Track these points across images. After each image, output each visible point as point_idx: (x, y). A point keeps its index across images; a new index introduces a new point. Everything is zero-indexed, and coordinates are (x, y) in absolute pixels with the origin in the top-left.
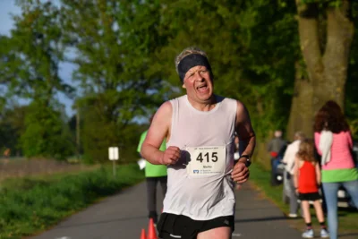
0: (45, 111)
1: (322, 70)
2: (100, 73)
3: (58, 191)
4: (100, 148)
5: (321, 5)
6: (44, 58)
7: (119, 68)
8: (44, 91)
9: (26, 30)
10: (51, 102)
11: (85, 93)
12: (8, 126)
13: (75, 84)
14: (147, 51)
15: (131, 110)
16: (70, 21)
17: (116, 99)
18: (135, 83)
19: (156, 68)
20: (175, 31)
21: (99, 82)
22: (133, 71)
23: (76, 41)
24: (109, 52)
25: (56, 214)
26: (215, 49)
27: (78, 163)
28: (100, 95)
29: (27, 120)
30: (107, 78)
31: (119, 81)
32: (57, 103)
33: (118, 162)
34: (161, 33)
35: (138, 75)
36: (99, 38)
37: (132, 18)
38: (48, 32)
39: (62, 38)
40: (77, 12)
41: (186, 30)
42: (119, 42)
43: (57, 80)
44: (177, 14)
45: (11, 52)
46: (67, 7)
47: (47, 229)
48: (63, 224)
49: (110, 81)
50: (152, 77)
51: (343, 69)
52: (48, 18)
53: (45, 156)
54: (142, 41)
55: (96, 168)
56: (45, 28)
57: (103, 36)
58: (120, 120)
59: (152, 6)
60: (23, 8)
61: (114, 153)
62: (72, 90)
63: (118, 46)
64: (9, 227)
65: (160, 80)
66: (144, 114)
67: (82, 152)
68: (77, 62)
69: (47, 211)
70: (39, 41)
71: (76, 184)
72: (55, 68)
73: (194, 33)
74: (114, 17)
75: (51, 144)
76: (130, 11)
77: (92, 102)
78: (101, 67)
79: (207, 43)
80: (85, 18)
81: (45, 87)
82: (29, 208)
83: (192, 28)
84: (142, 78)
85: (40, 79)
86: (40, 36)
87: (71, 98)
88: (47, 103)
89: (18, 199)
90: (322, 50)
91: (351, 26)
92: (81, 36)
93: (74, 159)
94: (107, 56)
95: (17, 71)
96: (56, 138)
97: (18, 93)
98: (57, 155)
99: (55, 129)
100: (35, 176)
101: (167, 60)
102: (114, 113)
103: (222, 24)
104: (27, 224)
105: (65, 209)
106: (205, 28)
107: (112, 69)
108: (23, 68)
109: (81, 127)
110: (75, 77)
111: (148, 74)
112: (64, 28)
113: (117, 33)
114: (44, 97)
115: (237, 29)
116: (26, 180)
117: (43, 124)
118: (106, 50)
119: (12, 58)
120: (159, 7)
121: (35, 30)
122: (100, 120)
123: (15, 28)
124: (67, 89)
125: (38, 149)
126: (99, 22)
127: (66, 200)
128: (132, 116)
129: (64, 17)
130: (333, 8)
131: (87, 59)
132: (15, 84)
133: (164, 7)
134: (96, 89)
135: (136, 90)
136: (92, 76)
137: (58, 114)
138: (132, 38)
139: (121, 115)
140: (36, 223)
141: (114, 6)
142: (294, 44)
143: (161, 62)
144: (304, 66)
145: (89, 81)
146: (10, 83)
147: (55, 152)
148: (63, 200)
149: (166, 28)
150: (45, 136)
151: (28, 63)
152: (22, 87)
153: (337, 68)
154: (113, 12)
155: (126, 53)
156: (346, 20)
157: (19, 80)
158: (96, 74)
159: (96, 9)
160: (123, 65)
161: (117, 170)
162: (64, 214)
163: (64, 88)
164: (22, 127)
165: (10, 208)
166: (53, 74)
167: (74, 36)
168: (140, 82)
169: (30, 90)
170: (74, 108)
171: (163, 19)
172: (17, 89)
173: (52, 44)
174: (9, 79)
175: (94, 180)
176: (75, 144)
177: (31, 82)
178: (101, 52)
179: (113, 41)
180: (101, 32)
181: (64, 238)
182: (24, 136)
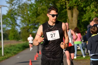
0: (14, 30)
1: (72, 21)
2: (26, 22)
3: (17, 47)
4: (26, 38)
5: (71, 7)
6: (14, 19)
7: (30, 21)
8: (14, 26)
10: (15, 28)
11: (22, 26)
12: (6, 34)
13: (20, 25)
14: (35, 17)
15: (32, 30)
16: (19, 11)
17: (29, 27)
18: (33, 24)
19: (37, 21)
20: (41, 13)
21: (25, 24)
22: (32, 22)
24: (27, 18)
25: (17, 52)
27: (21, 41)
28: (26, 27)
29: (10, 32)
31: (30, 24)
32: (16, 29)
34: (38, 13)
35: (34, 23)
36: (25, 15)
38: (14, 14)
39: (17, 15)
40: (20, 9)
41: (44, 13)
42: (29, 15)
43: (16, 24)
44: (42, 9)
46: (18, 8)
47: (15, 55)
48: (18, 54)
49: (28, 24)
50: (37, 23)
51: (77, 20)
52: (14, 11)
53: (14, 40)
54: (34, 15)
55: (25, 42)
56: (13, 13)
58: (30, 32)
59: (36, 8)
60: (9, 9)
64: (6, 55)
66: (35, 31)
68: (21, 20)
69: (15, 52)
70: (12, 16)
71: (21, 46)
72: (16, 21)
73: (45, 13)
74: (28, 10)
76: (31, 9)
77: (24, 28)
80: (22, 11)
81: (14, 25)
82: (11, 51)
83: (45, 12)
84: (35, 23)
85: (13, 24)
86: (13, 15)
87: (19, 27)
88: (14, 29)
89: (9, 49)
90: (72, 16)
93: (20, 40)
94: (27, 19)
95: (8, 22)
96: (16, 36)
97: (8, 27)
98: (17, 40)
99: (16, 34)
100: (12, 44)
101: (40, 19)
102: (29, 30)
104: (11, 54)
105: (19, 51)
107: (28, 21)
109: (22, 34)
111: (36, 22)
112: (18, 13)
113: (29, 14)
116: (10, 45)
117: (13, 33)
118: (26, 17)
119: (7, 19)
120: (37, 8)
121: (11, 13)
122: (26, 32)
123: (7, 13)
124: (19, 26)
125: (13, 38)
126: (25, 11)
129: (17, 10)
130: (74, 8)
132: (7, 25)
133: (39, 8)
134: (25, 25)
135: (33, 26)
136: (24, 23)
137: (17, 31)
138: (32, 14)
140: (12, 54)
141: (28, 8)
142: (66, 15)
144: (69, 20)
145: (23, 24)
147: (16, 39)
148: (18, 49)
150: (14, 36)
151: (10, 20)
152: (9, 25)
153: (75, 20)
155: (31, 18)
156: (77, 10)
157: (8, 24)
158: (24, 22)
159: (24, 9)
160: (30, 20)
162: (18, 52)
163: (18, 25)
164: (9, 34)
165: (7, 51)
167: (20, 14)
168: (34, 24)
169: (10, 26)
170: (20, 29)
171: (39, 11)
172: (8, 26)
173: (15, 16)
176: (20, 37)
177: (11, 24)
178: (26, 18)
179: (28, 15)
180: (25, 13)
181: (18, 57)
182: (10, 36)
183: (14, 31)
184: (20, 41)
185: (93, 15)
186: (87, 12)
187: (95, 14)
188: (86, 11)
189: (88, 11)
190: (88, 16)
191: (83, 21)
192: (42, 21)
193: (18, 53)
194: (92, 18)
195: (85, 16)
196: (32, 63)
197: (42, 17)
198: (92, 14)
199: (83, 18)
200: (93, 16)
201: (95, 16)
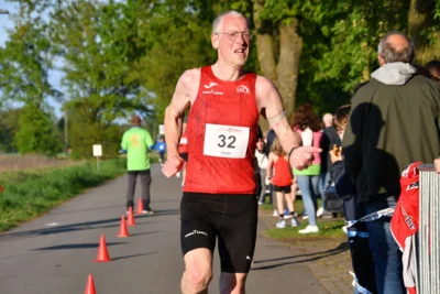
1: (276, 78)
2: (85, 80)
3: (48, 183)
4: (86, 146)
5: (274, 22)
6: (35, 66)
7: (102, 76)
8: (35, 96)
9: (19, 41)
10: (42, 105)
11: (72, 97)
12: (3, 126)
13: (63, 89)
14: (126, 59)
15: (112, 112)
16: (57, 34)
17: (99, 102)
18: (116, 88)
20: (151, 43)
21: (85, 88)
22: (114, 78)
23: (63, 52)
24: (93, 61)
25: (47, 203)
26: (185, 59)
27: (66, 159)
28: (86, 99)
29: (21, 121)
30: (92, 84)
31: (102, 87)
32: (48, 106)
33: (102, 158)
34: (138, 45)
35: (119, 82)
36: (84, 49)
37: (112, 31)
38: (38, 43)
39: (51, 49)
40: (64, 26)
41: (160, 41)
42: (102, 52)
43: (47, 85)
44: (152, 29)
45: (6, 61)
46: (55, 22)
47: (39, 216)
48: (54, 212)
49: (94, 87)
50: (131, 84)
51: (294, 77)
52: (38, 31)
53: (37, 152)
54: (121, 52)
55: (83, 163)
56: (36, 40)
57: (88, 47)
58: (104, 121)
59: (130, 21)
60: (16, 22)
61: (97, 150)
62: (60, 95)
63: (101, 56)
64: (5, 214)
65: (138, 86)
66: (124, 115)
68: (65, 70)
69: (39, 201)
70: (30, 52)
71: (65, 178)
72: (45, 74)
73: (167, 44)
74: (97, 31)
75: (42, 142)
76: (111, 25)
77: (78, 105)
78: (86, 74)
79: (179, 54)
80: (71, 33)
81: (36, 92)
82: (23, 197)
83: (165, 41)
84: (122, 84)
85: (31, 85)
86: (32, 47)
87: (60, 101)
88: (38, 106)
89: (13, 190)
90: (276, 61)
91: (300, 40)
92: (67, 47)
93: (63, 155)
94: (91, 64)
95: (11, 78)
96: (46, 137)
97: (12, 97)
98: (48, 152)
99: (46, 129)
100: (30, 170)
101: (143, 68)
102: (98, 115)
103: (191, 37)
104: (21, 212)
105: (55, 198)
106: (176, 40)
107: (96, 76)
108: (17, 74)
109: (69, 127)
110: (63, 84)
111: (127, 80)
112: (53, 40)
113: (100, 45)
114: (36, 101)
115: (204, 42)
116: (21, 174)
117: (35, 125)
118: (90, 60)
119: (6, 67)
120: (134, 21)
121: (27, 42)
122: (85, 121)
123: (9, 40)
124: (56, 94)
125: (31, 146)
126: (84, 35)
127: (56, 191)
128: (114, 118)
129: (53, 30)
130: (285, 25)
132: (9, 89)
133: (140, 22)
134: (82, 94)
135: (117, 94)
136: (78, 81)
137: (48, 115)
138: (113, 49)
139: (104, 117)
140: (29, 211)
141: (97, 20)
143: (139, 71)
145: (75, 87)
146: (5, 88)
148: (53, 191)
149: (143, 40)
150: (37, 135)
151: (21, 70)
152: (16, 92)
153: (289, 76)
154: (96, 26)
155: (108, 62)
156: (296, 35)
157: (13, 85)
158: (81, 81)
159: (81, 23)
160: (105, 72)
161: (101, 165)
162: (54, 203)
163: (52, 93)
164: (16, 127)
165: (6, 198)
166: (43, 80)
167: (62, 47)
168: (120, 88)
169: (23, 94)
170: (62, 110)
171: (140, 33)
172: (12, 93)
173: (42, 54)
174: (4, 85)
175: (80, 174)
176: (63, 142)
177: (23, 88)
178: (86, 61)
179: (96, 52)
180: (85, 44)
181: (54, 224)
182: (18, 135)
183: (36, 114)
185: (359, 56)
186: (337, 42)
187: (369, 52)
188: (333, 40)
189: (340, 38)
190: (340, 61)
191: (317, 77)
192: (153, 75)
193: (52, 208)
194: (353, 68)
195: (329, 60)
196: (109, 248)
197: (153, 61)
198: (354, 52)
199: (321, 68)
200: (360, 62)
201: (367, 62)
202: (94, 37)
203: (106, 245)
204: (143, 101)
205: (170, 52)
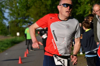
2: (14, 15)
3: (5, 43)
4: (15, 33)
7: (19, 14)
11: (11, 20)
13: (9, 18)
14: (25, 10)
15: (22, 24)
17: (18, 21)
21: (14, 18)
22: (22, 15)
25: (5, 48)
27: (10, 37)
28: (15, 21)
31: (19, 17)
32: (4, 23)
33: (19, 36)
34: (29, 6)
37: (21, 2)
39: (5, 7)
40: (8, 1)
42: (19, 8)
43: (4, 17)
44: (32, 2)
47: (2, 52)
49: (17, 17)
52: (1, 3)
53: (2, 35)
54: (24, 8)
55: (14, 37)
56: (1, 5)
57: (15, 6)
58: (20, 26)
61: (18, 34)
66: (25, 25)
67: (10, 34)
68: (9, 13)
69: (2, 48)
71: (9, 41)
72: (3, 14)
74: (17, 2)
76: (21, 1)
77: (13, 22)
79: (39, 8)
80: (10, 3)
81: (1, 19)
83: (36, 5)
84: (24, 16)
87: (7, 21)
88: (2, 23)
92: (9, 7)
94: (16, 11)
96: (4, 31)
98: (5, 35)
99: (4, 28)
101: (30, 12)
102: (18, 25)
103: (43, 4)
105: (7, 47)
106: (39, 5)
107: (17, 14)
109: (10, 28)
110: (8, 16)
111: (26, 15)
112: (5, 5)
113: (18, 6)
114: (1, 21)
115: (46, 5)
117: (1, 28)
122: (15, 26)
126: (14, 3)
129: (5, 2)
131: (11, 12)
135: (23, 19)
136: (12, 16)
137: (5, 25)
138: (22, 7)
145: (12, 17)
148: (6, 45)
149: (30, 5)
150: (2, 30)
155: (20, 10)
161: (19, 38)
163: (6, 19)
168: (24, 17)
170: (8, 23)
171: (29, 3)
173: (2, 9)
175: (13, 40)
176: (9, 32)
179: (17, 8)
180: (14, 6)
181: (7, 54)
183: (1, 25)
184: (8, 37)
187: (91, 7)
188: (81, 4)
190: (83, 9)
194: (87, 11)
195: (80, 9)
197: (33, 10)
198: (86, 7)
199: (78, 11)
200: (88, 9)
201: (90, 9)
202: (16, 4)
203: (21, 59)
204: (30, 21)
205: (37, 8)
